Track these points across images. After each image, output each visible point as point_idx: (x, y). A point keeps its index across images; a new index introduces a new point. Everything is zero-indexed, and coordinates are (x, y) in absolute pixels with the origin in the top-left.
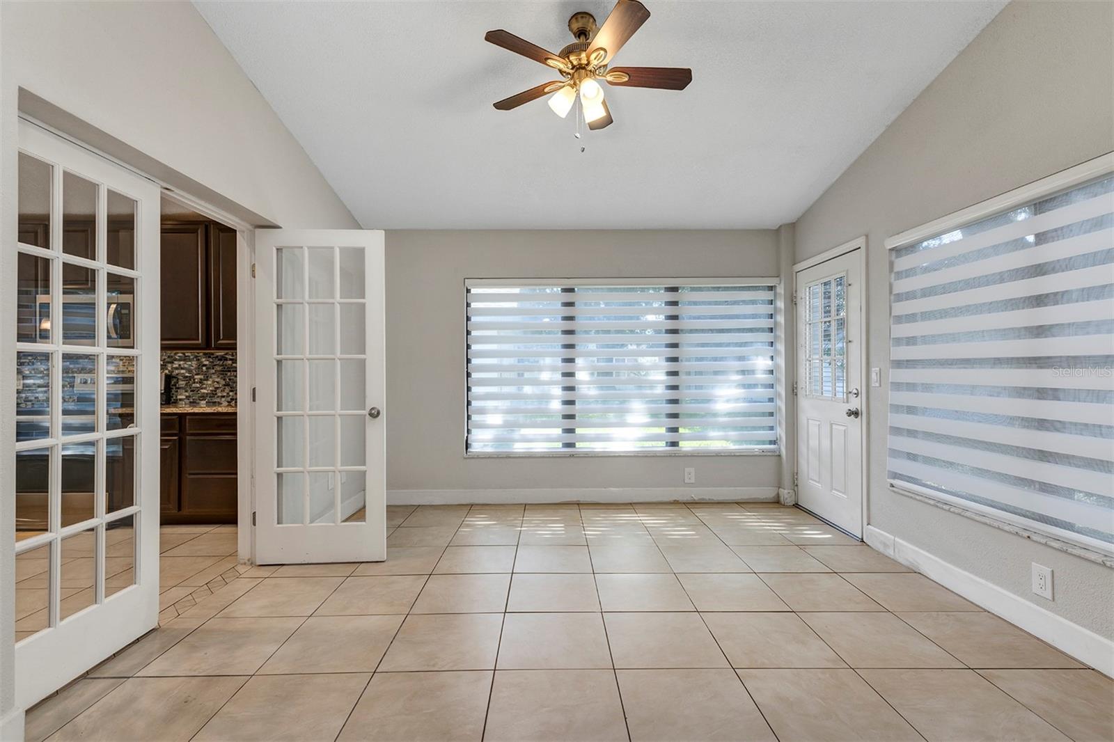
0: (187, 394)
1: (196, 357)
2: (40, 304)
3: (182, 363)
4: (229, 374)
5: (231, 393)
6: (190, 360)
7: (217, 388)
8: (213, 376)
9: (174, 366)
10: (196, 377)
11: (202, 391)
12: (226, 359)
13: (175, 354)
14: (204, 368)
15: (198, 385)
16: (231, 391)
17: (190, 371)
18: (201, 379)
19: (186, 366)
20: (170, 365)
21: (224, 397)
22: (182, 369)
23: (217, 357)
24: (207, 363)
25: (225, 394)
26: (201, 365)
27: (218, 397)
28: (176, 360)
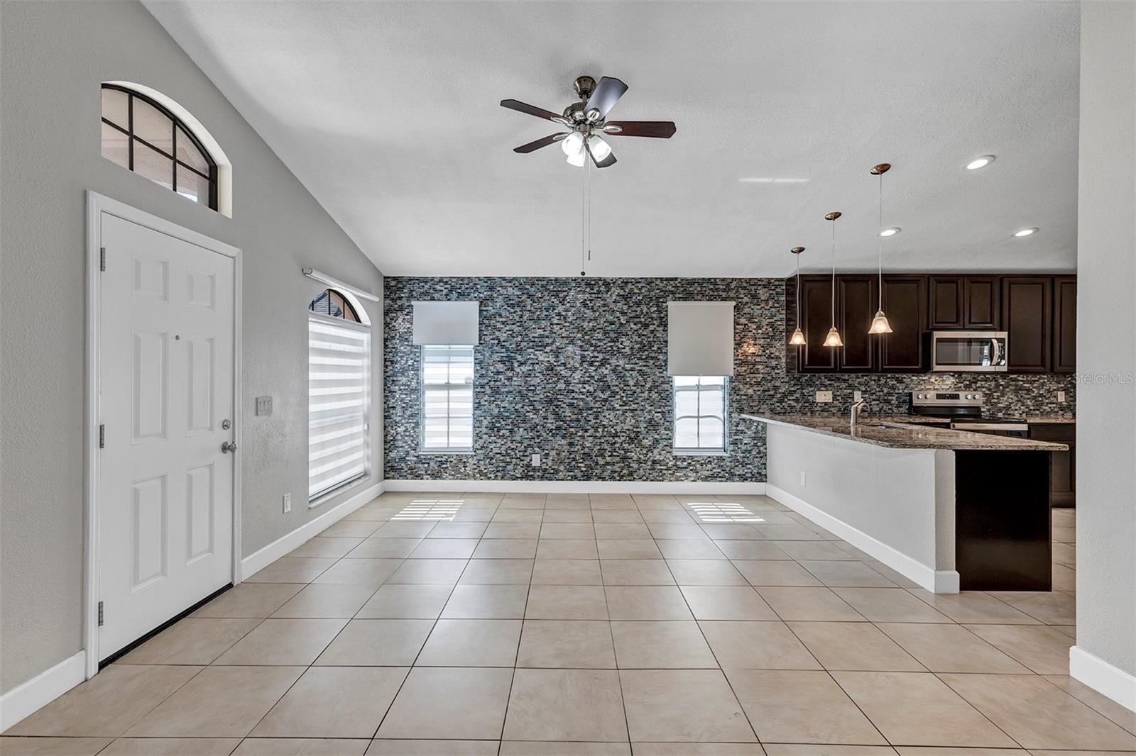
0: (987, 407)
1: (994, 378)
2: (937, 339)
3: (983, 383)
4: (1020, 392)
5: (1022, 407)
6: (991, 381)
7: (1011, 403)
8: (1008, 394)
9: (978, 385)
10: (994, 394)
11: (1000, 405)
12: (1018, 381)
13: (978, 376)
14: (1001, 387)
15: (996, 401)
16: (1023, 406)
17: (990, 390)
18: (998, 396)
19: (987, 385)
20: (973, 385)
21: (1016, 410)
22: (983, 387)
23: (1012, 378)
24: (1003, 383)
25: (1017, 408)
26: (998, 385)
27: (1012, 410)
28: (979, 380)
